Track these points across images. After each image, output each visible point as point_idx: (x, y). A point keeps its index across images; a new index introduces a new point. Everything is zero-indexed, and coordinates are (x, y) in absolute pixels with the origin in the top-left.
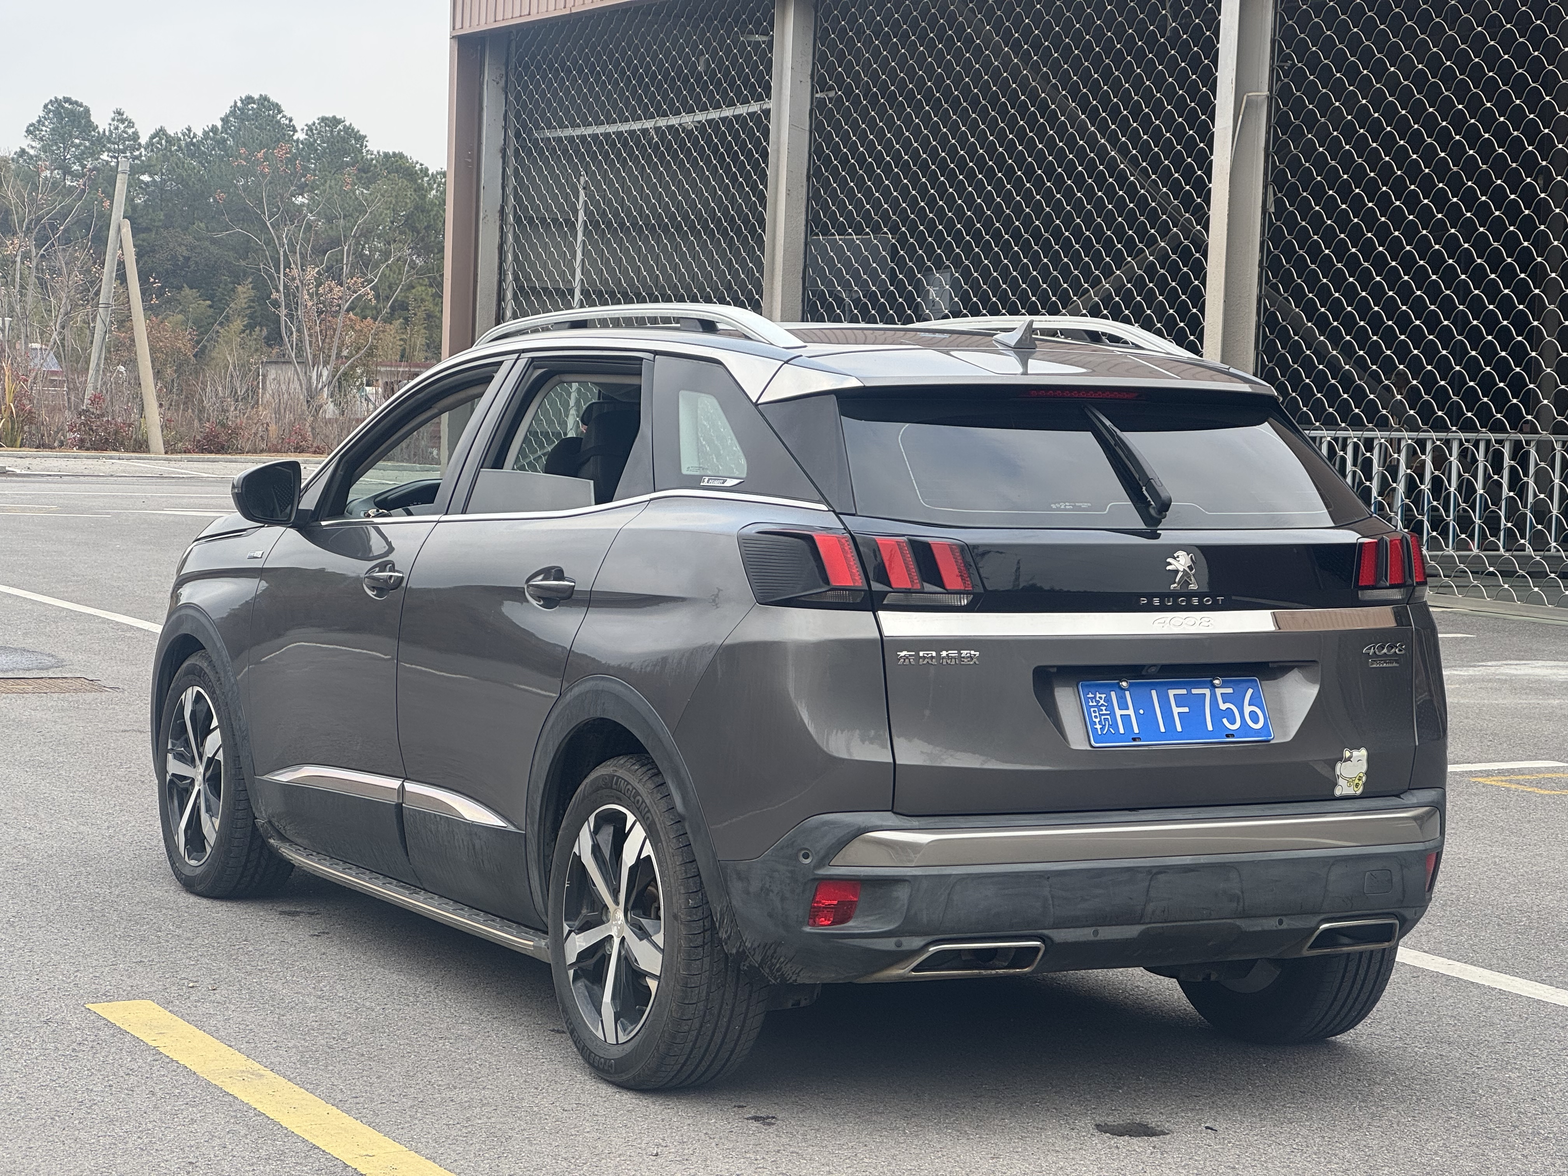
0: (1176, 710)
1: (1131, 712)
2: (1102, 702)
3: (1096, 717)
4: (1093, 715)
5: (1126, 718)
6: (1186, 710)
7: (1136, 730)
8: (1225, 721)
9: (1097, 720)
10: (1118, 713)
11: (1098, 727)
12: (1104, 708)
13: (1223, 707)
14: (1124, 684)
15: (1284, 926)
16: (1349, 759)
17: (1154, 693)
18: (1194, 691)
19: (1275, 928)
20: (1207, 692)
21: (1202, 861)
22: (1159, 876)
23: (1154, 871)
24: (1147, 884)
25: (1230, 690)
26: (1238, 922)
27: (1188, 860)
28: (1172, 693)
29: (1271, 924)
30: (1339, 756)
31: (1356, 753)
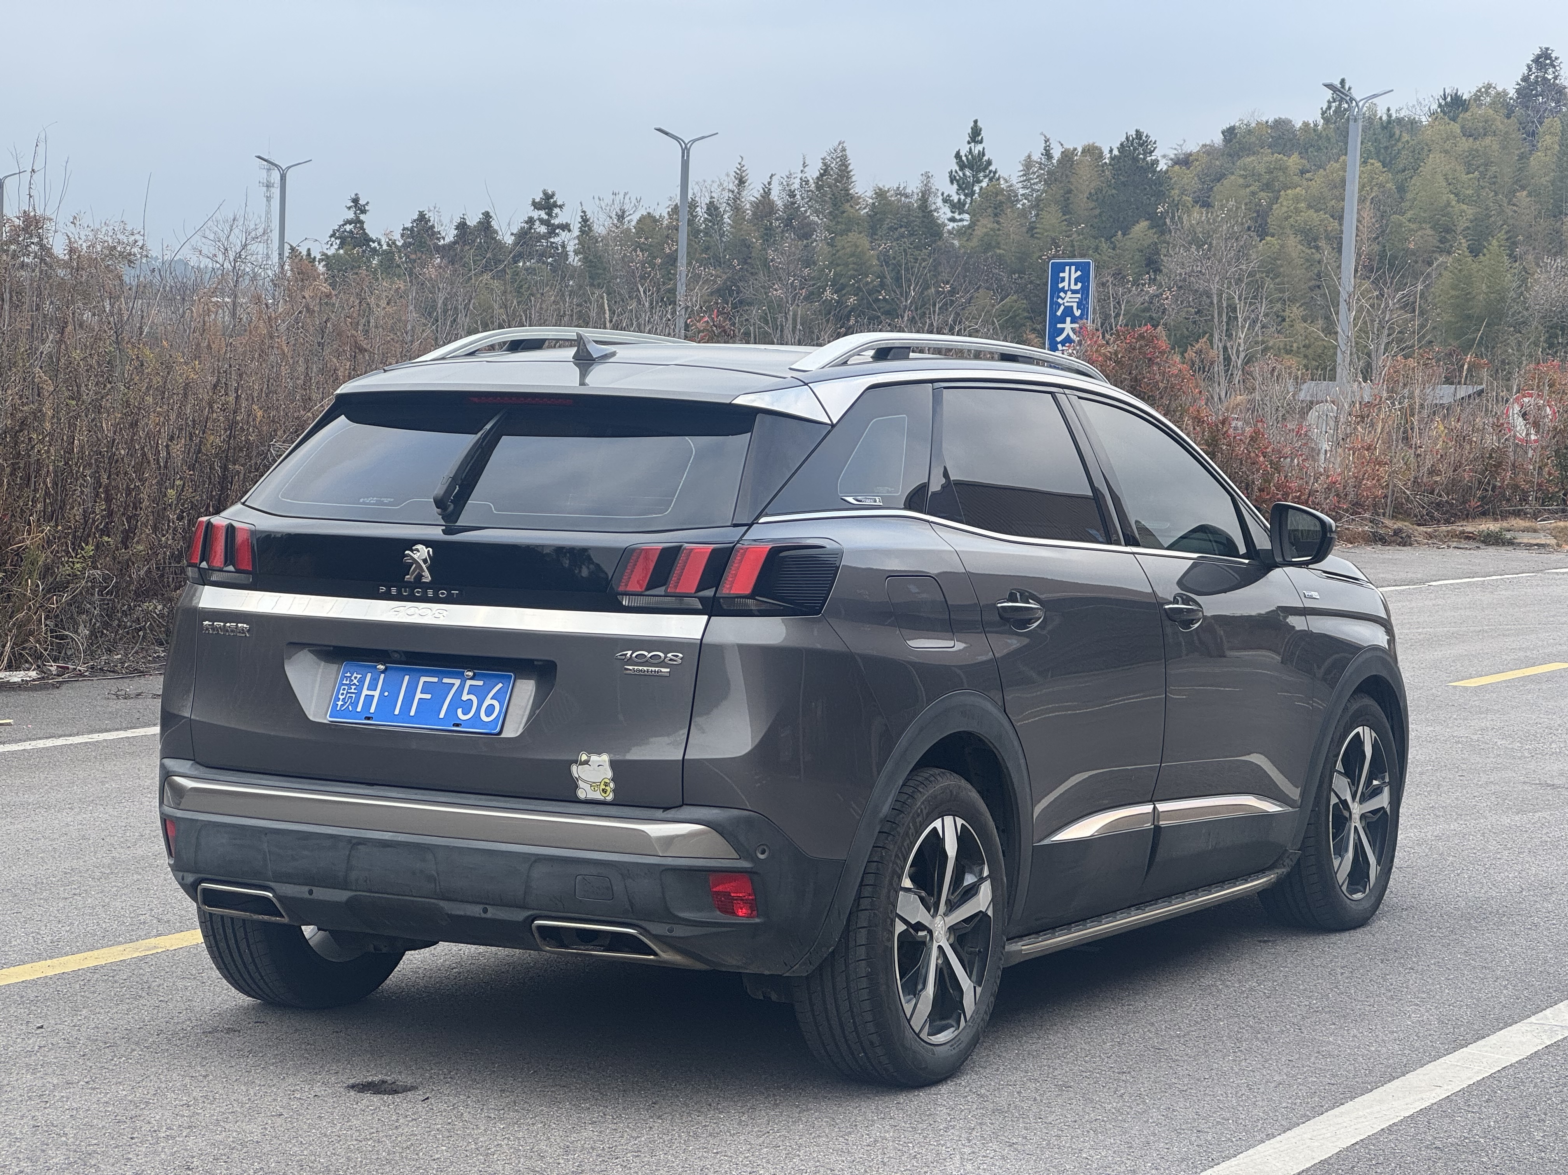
0: (419, 695)
1: (376, 694)
2: (355, 681)
3: (343, 694)
4: (341, 692)
5: (370, 698)
6: (428, 696)
7: (372, 710)
8: (460, 711)
9: (341, 697)
10: (365, 692)
11: (340, 703)
12: (353, 687)
13: (465, 697)
14: (381, 667)
15: (489, 915)
16: (586, 762)
17: (407, 678)
18: (445, 680)
19: (478, 915)
20: (457, 682)
21: (399, 839)
22: (359, 847)
23: (354, 841)
24: (348, 853)
25: (480, 683)
26: (442, 903)
27: (387, 836)
28: (423, 679)
29: (475, 910)
30: (574, 758)
31: (594, 758)
